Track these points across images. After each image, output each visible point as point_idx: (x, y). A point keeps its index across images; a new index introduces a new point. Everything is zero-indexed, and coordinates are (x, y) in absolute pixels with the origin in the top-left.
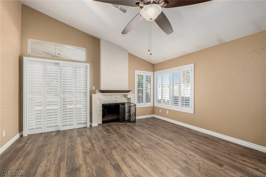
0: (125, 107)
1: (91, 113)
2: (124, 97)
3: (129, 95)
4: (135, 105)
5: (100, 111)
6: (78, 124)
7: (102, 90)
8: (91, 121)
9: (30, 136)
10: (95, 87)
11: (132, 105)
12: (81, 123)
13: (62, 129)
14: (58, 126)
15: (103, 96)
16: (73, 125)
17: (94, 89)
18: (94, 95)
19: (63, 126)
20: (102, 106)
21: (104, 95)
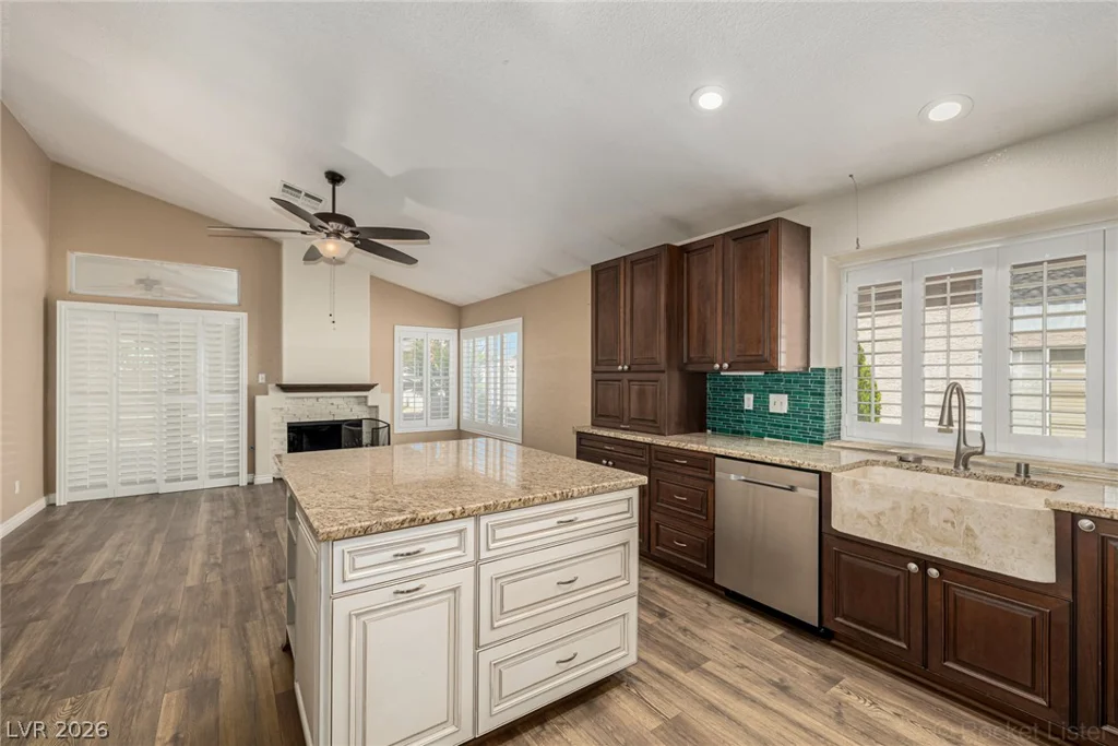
0: (361, 432)
1: (252, 449)
2: (359, 404)
3: (373, 397)
4: (389, 425)
5: (282, 443)
6: (212, 477)
7: (284, 383)
8: (252, 469)
9: (73, 505)
10: (263, 376)
11: (381, 425)
12: (220, 476)
13: (165, 488)
14: (154, 481)
15: (289, 401)
16: (196, 478)
17: (264, 381)
18: (259, 399)
19: (167, 481)
20: (289, 428)
21: (294, 398)
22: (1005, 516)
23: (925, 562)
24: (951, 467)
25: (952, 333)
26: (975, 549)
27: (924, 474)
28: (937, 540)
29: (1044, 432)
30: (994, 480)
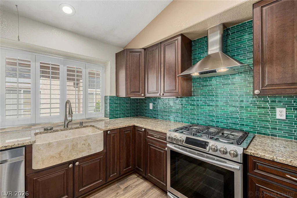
22: (97, 136)
23: (73, 162)
24: (62, 128)
25: (52, 84)
26: (90, 149)
27: (56, 132)
28: (80, 152)
29: (76, 113)
30: (77, 128)
